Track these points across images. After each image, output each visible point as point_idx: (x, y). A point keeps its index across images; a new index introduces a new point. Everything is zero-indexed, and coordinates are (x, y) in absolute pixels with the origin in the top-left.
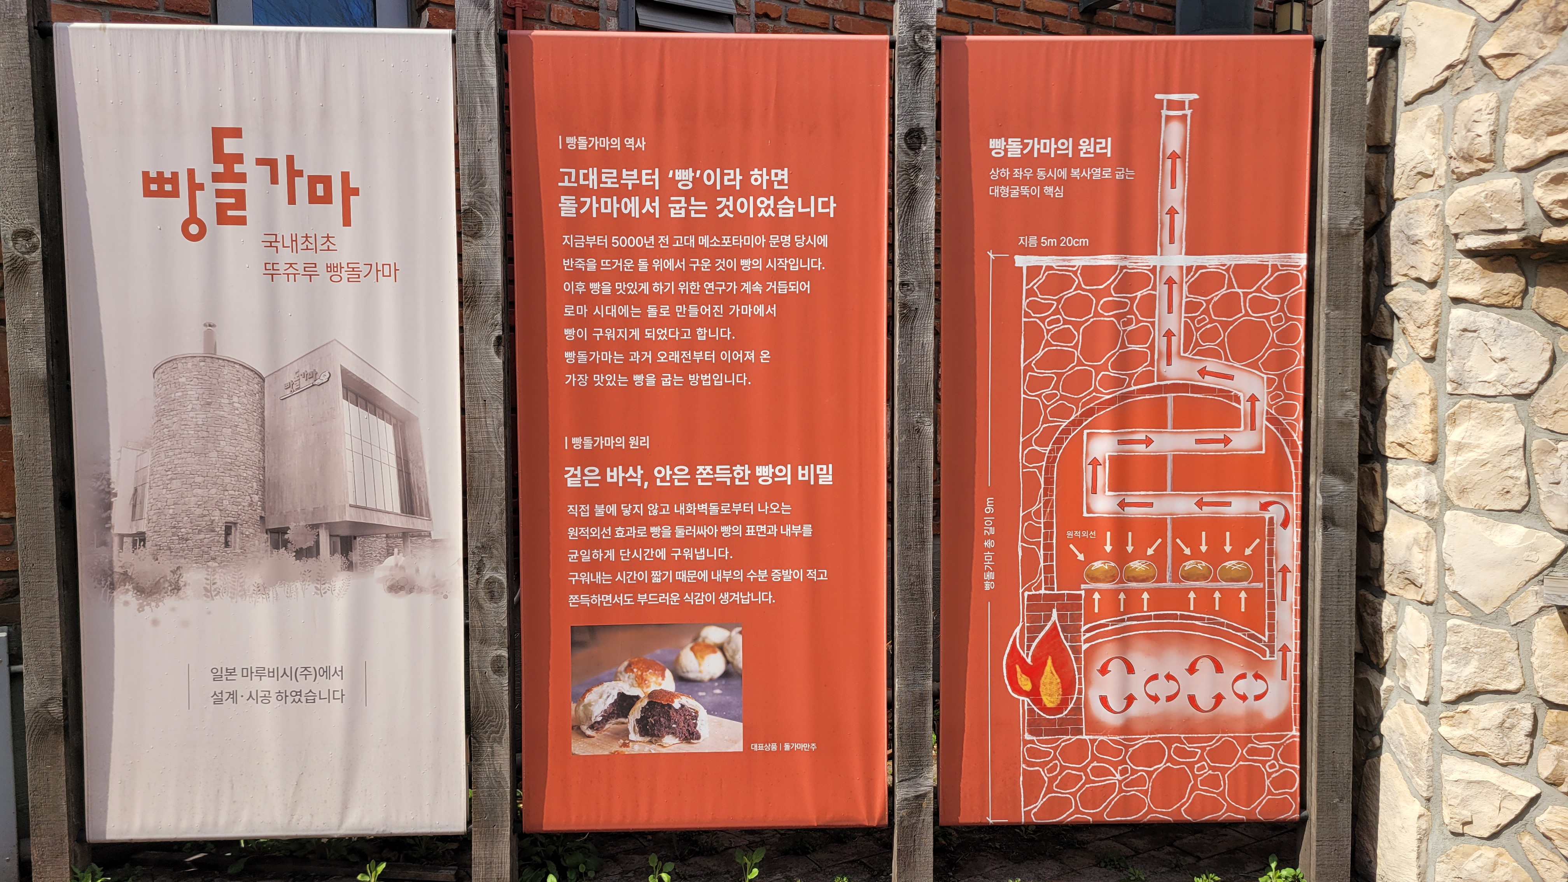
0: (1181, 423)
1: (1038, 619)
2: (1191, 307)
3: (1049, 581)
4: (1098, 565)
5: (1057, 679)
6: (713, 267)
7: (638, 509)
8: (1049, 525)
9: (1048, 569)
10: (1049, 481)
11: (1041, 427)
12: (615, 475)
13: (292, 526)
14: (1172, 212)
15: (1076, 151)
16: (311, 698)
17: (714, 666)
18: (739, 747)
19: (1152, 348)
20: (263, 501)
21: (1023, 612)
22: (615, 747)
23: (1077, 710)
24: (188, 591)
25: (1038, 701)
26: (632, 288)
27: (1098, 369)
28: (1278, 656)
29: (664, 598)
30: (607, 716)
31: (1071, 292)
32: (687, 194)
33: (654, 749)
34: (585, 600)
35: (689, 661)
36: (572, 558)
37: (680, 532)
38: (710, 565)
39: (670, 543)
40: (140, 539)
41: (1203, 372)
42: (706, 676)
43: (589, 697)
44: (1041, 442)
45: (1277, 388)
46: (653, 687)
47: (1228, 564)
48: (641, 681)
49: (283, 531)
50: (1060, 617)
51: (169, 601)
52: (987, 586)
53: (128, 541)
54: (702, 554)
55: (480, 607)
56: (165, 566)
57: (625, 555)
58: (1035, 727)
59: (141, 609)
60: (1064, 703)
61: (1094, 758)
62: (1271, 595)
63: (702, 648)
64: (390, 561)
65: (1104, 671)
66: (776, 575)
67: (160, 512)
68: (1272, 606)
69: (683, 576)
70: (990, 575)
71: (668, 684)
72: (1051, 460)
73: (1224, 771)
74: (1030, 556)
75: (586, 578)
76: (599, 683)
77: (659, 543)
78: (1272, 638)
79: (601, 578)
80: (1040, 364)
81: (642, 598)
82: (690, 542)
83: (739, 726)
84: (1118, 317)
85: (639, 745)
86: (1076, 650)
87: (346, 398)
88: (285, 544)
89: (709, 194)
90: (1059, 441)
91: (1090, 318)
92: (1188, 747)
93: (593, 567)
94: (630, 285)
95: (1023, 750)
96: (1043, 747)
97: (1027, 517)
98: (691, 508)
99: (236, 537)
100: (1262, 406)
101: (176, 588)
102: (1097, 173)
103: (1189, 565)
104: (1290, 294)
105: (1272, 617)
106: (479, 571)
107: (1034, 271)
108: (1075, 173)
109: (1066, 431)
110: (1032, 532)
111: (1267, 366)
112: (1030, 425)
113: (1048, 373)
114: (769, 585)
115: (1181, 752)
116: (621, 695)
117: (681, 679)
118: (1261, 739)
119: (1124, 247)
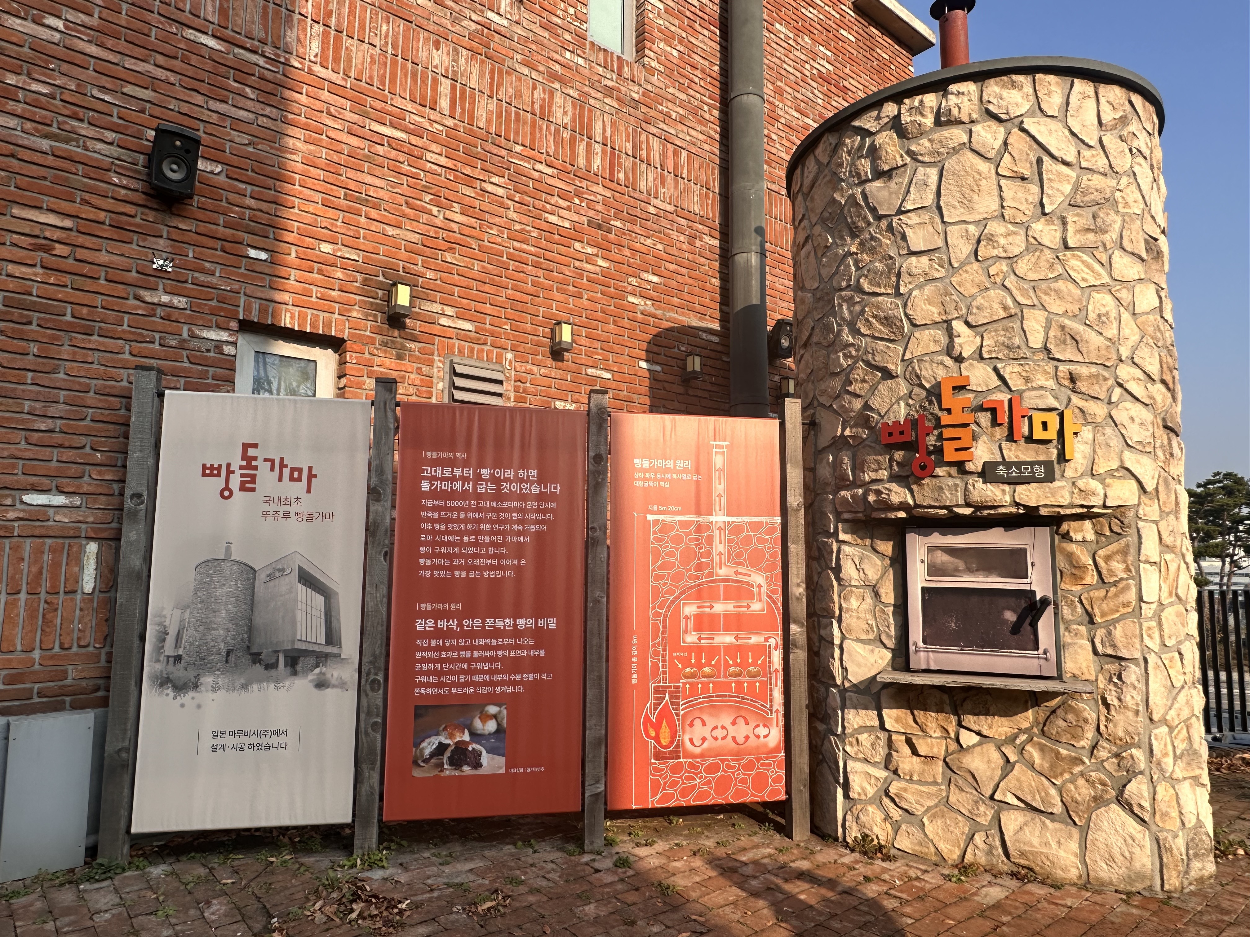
0: (727, 598)
1: (658, 698)
2: (730, 541)
3: (665, 679)
4: (688, 670)
5: (668, 730)
6: (498, 517)
7: (454, 642)
8: (664, 650)
9: (664, 673)
10: (664, 627)
11: (661, 600)
12: (442, 624)
13: (265, 651)
14: (720, 496)
15: (675, 466)
16: (268, 748)
17: (491, 726)
18: (503, 771)
19: (712, 560)
20: (249, 637)
21: (652, 696)
22: (436, 772)
23: (678, 746)
24: (202, 688)
25: (659, 742)
26: (456, 527)
27: (687, 571)
28: (774, 715)
29: (465, 690)
30: (433, 755)
31: (673, 533)
32: (487, 481)
33: (457, 773)
34: (423, 691)
35: (478, 724)
36: (418, 668)
37: (476, 654)
38: (491, 672)
39: (470, 661)
40: (178, 659)
41: (737, 573)
42: (486, 732)
43: (424, 745)
44: (661, 607)
45: (769, 581)
46: (458, 739)
47: (751, 668)
48: (451, 736)
49: (259, 654)
50: (670, 698)
51: (191, 694)
52: (634, 682)
53: (172, 659)
54: (487, 666)
55: (367, 695)
56: (191, 674)
57: (446, 667)
58: (658, 756)
59: (175, 698)
60: (672, 742)
61: (687, 771)
62: (771, 684)
63: (485, 718)
64: (317, 670)
65: (691, 725)
66: (525, 677)
67: (191, 644)
68: (771, 690)
69: (476, 678)
70: (635, 676)
71: (466, 737)
72: (665, 617)
73: (749, 775)
74: (655, 666)
75: (424, 679)
76: (429, 737)
77: (464, 660)
78: (771, 706)
79: (432, 679)
80: (660, 568)
81: (454, 690)
82: (481, 660)
83: (503, 759)
84: (696, 545)
85: (448, 771)
86: (678, 715)
87: (300, 582)
88: (260, 661)
89: (497, 481)
90: (669, 607)
91: (683, 545)
92: (732, 764)
93: (428, 673)
94: (455, 525)
95: (651, 768)
96: (661, 766)
97: (653, 646)
98: (482, 642)
99: (232, 658)
100: (764, 590)
101: (196, 686)
102: (685, 477)
103: (732, 669)
104: (774, 536)
105: (771, 695)
106: (368, 674)
107: (656, 522)
108: (675, 476)
109: (673, 602)
110: (656, 653)
111: (766, 571)
112: (655, 599)
113: (663, 573)
114: (521, 682)
115: (729, 767)
116: (440, 743)
117: (474, 735)
118: (767, 758)
119: (698, 513)
